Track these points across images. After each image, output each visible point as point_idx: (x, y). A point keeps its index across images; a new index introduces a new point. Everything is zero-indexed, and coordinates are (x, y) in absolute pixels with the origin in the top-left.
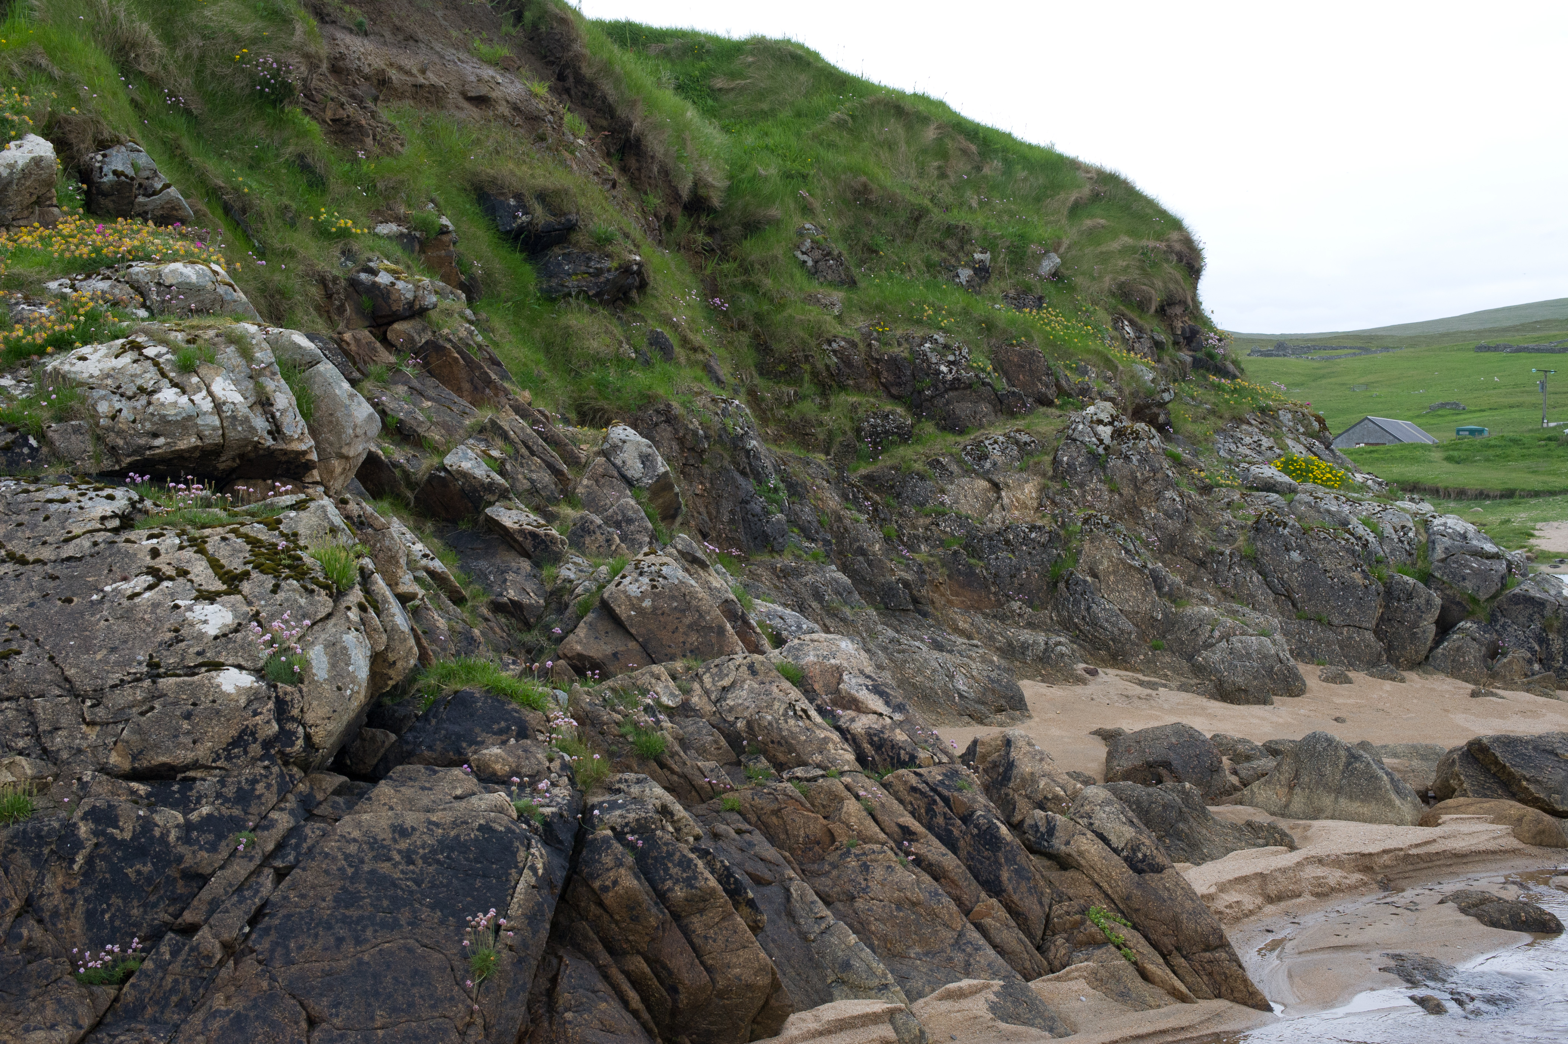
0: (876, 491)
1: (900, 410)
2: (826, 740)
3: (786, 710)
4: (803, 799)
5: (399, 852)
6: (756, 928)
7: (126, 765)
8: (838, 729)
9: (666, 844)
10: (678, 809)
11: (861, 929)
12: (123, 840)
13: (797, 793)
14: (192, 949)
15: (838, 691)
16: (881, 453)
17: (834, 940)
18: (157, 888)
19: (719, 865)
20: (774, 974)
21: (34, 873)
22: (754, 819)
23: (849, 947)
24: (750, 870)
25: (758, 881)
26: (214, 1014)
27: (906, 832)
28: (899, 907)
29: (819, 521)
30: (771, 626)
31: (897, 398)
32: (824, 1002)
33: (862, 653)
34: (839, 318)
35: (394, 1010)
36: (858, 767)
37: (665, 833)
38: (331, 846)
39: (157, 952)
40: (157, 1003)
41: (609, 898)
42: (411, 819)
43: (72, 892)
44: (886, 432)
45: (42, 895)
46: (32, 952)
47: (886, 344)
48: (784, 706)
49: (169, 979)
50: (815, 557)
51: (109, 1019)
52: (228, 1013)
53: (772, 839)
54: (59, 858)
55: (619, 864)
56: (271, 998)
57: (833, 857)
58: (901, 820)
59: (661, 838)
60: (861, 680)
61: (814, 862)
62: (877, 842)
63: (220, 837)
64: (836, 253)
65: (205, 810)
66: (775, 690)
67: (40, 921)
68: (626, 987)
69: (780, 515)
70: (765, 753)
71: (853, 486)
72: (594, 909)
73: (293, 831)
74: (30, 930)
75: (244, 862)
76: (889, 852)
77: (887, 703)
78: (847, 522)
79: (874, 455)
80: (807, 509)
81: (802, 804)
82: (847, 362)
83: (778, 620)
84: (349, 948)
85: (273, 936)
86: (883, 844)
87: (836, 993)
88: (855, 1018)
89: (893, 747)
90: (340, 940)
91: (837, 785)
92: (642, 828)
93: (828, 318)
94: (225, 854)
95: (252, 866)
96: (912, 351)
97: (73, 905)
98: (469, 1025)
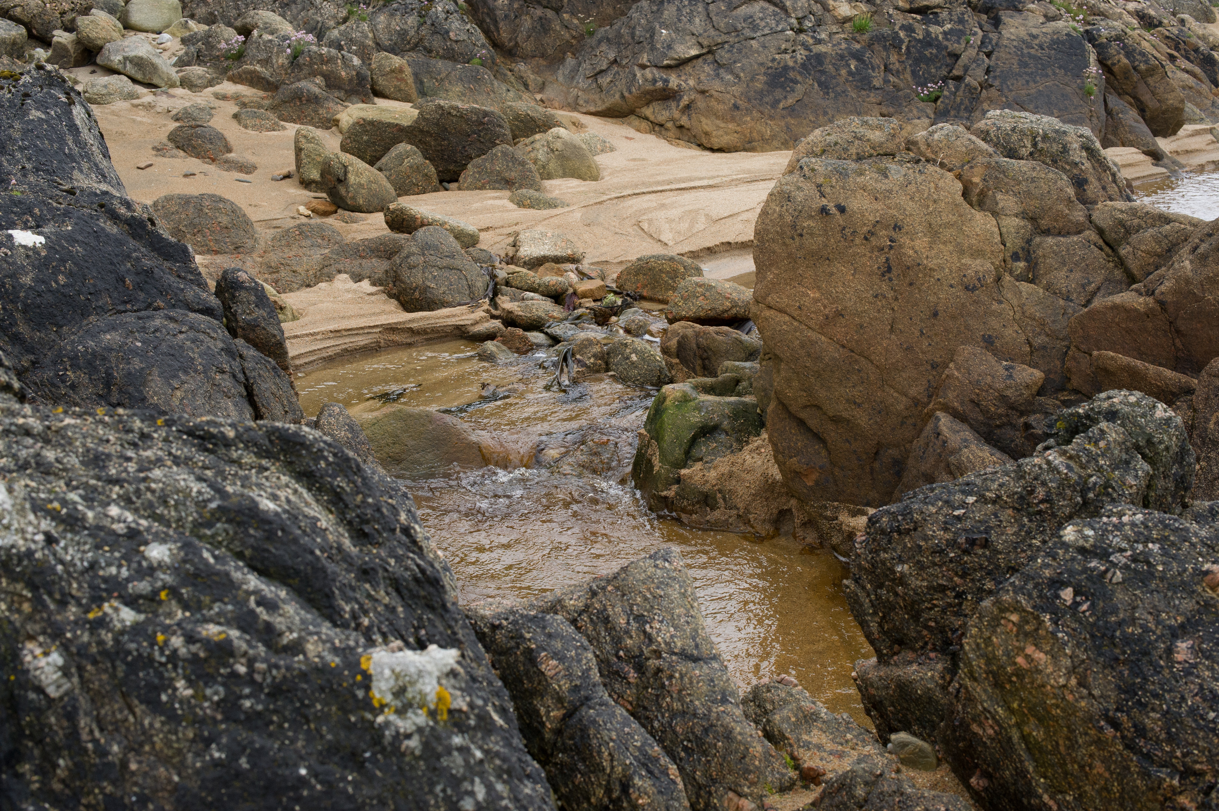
5: (1036, 45)
7: (908, 6)
12: (920, 39)
14: (964, 86)
18: (939, 60)
21: (885, 54)
38: (1005, 43)
39: (949, 88)
40: (955, 109)
42: (1034, 31)
43: (903, 62)
45: (891, 64)
46: (897, 88)
49: (958, 99)
54: (895, 47)
55: (1119, 53)
56: (1009, 105)
58: (1168, 51)
63: (960, 38)
65: (949, 26)
67: (893, 75)
73: (984, 36)
74: (892, 78)
75: (972, 49)
84: (1032, 84)
85: (999, 80)
89: (1149, 17)
90: (1027, 82)
91: (1135, 34)
92: (1118, 39)
94: (964, 46)
95: (976, 51)
97: (905, 68)
98: (1091, 116)
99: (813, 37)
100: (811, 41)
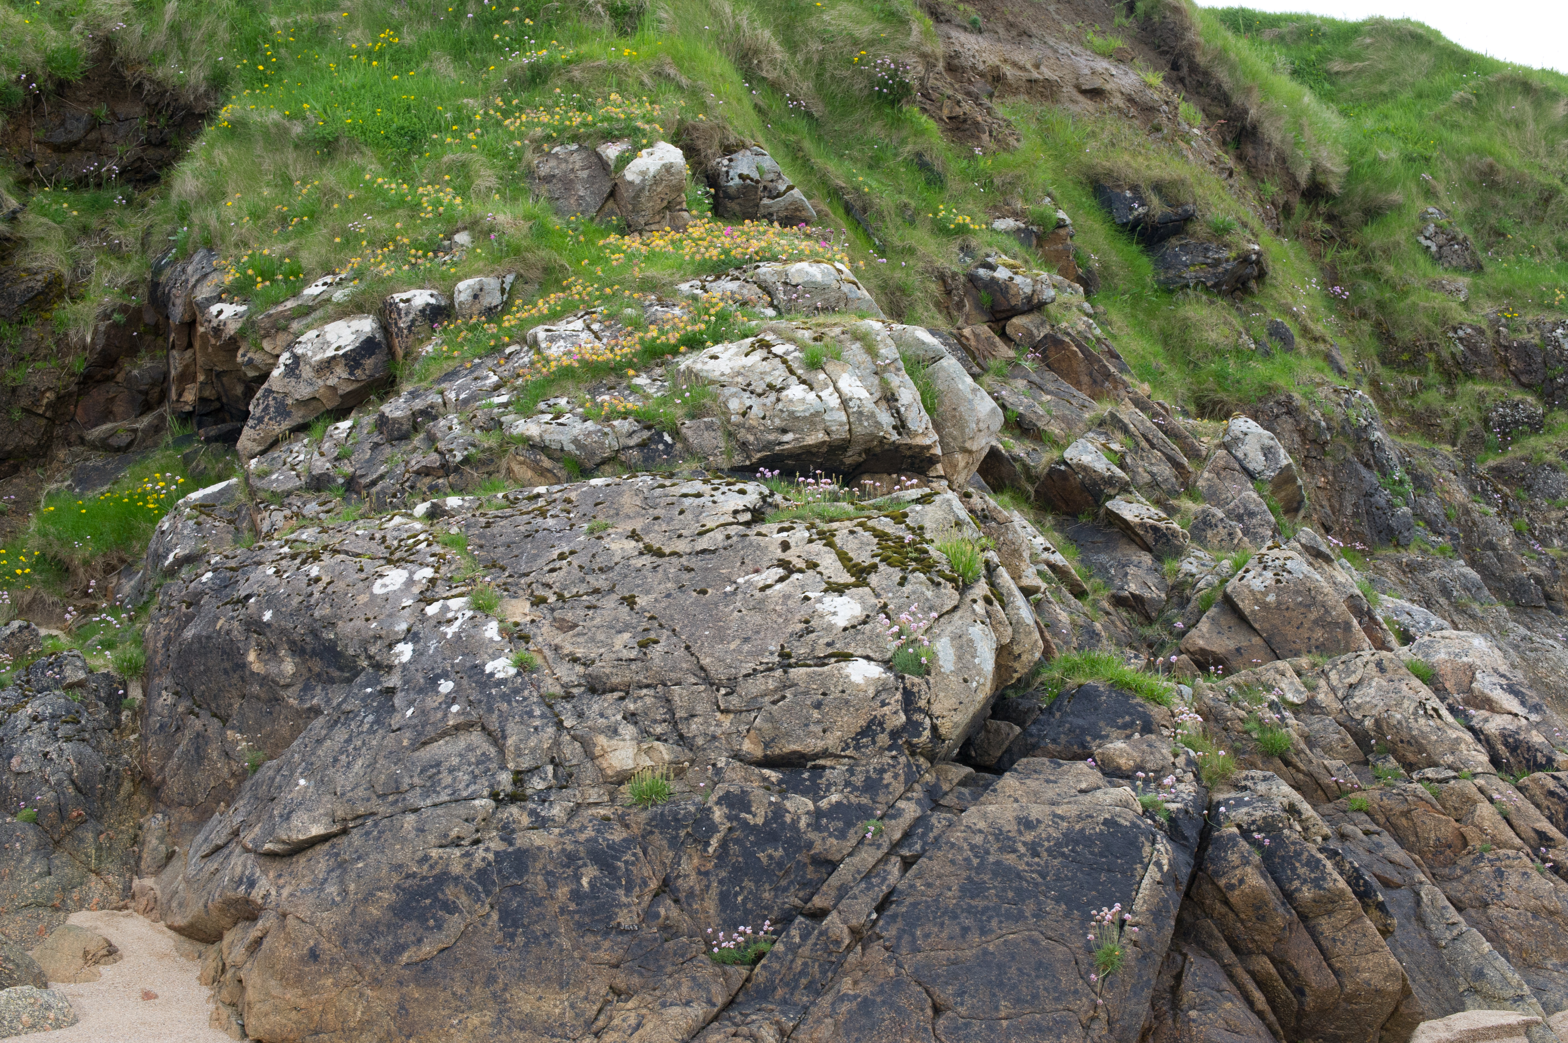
0: (1505, 483)
1: (1530, 399)
2: (1458, 741)
3: (1416, 709)
4: (1434, 801)
5: (1025, 844)
6: (1386, 932)
7: (759, 752)
8: (1471, 729)
9: (1294, 843)
10: (1306, 808)
11: (1495, 936)
12: (756, 825)
13: (1428, 795)
14: (821, 934)
15: (1470, 690)
16: (1511, 443)
17: (1467, 947)
18: (787, 873)
19: (1348, 866)
20: (1404, 980)
21: (671, 854)
22: (1382, 820)
23: (1483, 956)
24: (1378, 872)
25: (1387, 884)
26: (842, 998)
27: (1543, 838)
28: (1535, 915)
29: (1446, 515)
30: (1398, 623)
31: (1527, 387)
32: (1455, 1011)
33: (1496, 650)
34: (1465, 305)
35: (1018, 1001)
36: (1491, 768)
37: (1293, 833)
38: (956, 836)
39: (788, 936)
40: (787, 984)
41: (1234, 897)
42: (1036, 812)
43: (706, 874)
44: (1516, 422)
45: (678, 876)
46: (669, 930)
47: (1515, 330)
48: (1414, 705)
49: (799, 962)
50: (1443, 552)
51: (741, 998)
52: (855, 997)
53: (1401, 841)
54: (695, 840)
55: (1246, 862)
56: (898, 984)
57: (1465, 861)
58: (1538, 826)
59: (1288, 838)
60: (1496, 679)
61: (1445, 866)
62: (1512, 847)
63: (849, 824)
64: (1461, 237)
65: (835, 798)
66: (1405, 688)
67: (676, 901)
68: (1252, 987)
69: (1405, 509)
70: (1394, 752)
71: (1481, 478)
72: (1219, 907)
73: (920, 821)
74: (667, 909)
75: (872, 850)
76: (1525, 858)
77: (1523, 703)
78: (1476, 515)
79: (1503, 447)
80: (1433, 502)
81: (1433, 806)
82: (1473, 349)
83: (1406, 616)
84: (975, 938)
85: (900, 924)
86: (1519, 849)
87: (1468, 1002)
88: (1489, 1029)
89: (1529, 749)
90: (965, 930)
91: (1470, 787)
92: (1269, 826)
93: (1454, 305)
94: (854, 842)
95: (880, 854)
96: (1543, 338)
97: (708, 887)
98: (1092, 1019)
99: (533, 813)
100: (525, 820)
